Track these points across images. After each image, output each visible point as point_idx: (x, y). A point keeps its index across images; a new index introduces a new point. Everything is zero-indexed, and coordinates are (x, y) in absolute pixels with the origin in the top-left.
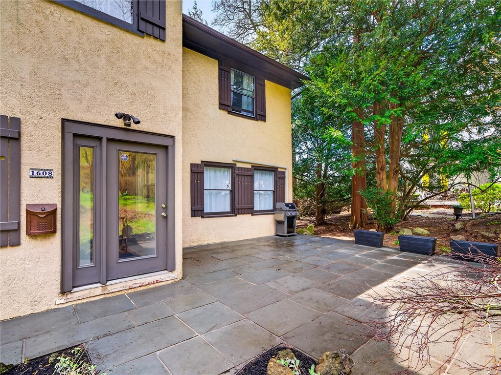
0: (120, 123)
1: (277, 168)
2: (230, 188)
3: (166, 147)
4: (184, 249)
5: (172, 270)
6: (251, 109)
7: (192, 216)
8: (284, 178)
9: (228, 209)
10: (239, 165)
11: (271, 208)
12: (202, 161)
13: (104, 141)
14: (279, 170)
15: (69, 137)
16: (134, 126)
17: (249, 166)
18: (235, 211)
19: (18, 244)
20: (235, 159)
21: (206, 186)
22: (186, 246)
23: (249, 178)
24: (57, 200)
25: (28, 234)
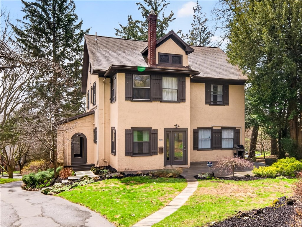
0: (175, 127)
1: (235, 128)
2: (210, 138)
3: (186, 131)
4: (190, 162)
5: (187, 164)
6: (221, 101)
7: (194, 150)
8: (239, 132)
9: (209, 147)
10: (214, 128)
11: (232, 147)
12: (198, 128)
13: (172, 131)
14: (236, 128)
15: (165, 131)
16: (178, 127)
17: (220, 128)
18: (213, 148)
19: (157, 155)
20: (212, 126)
21: (200, 137)
22: (191, 161)
23: (219, 133)
24: (163, 146)
25: (159, 153)
